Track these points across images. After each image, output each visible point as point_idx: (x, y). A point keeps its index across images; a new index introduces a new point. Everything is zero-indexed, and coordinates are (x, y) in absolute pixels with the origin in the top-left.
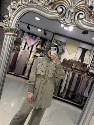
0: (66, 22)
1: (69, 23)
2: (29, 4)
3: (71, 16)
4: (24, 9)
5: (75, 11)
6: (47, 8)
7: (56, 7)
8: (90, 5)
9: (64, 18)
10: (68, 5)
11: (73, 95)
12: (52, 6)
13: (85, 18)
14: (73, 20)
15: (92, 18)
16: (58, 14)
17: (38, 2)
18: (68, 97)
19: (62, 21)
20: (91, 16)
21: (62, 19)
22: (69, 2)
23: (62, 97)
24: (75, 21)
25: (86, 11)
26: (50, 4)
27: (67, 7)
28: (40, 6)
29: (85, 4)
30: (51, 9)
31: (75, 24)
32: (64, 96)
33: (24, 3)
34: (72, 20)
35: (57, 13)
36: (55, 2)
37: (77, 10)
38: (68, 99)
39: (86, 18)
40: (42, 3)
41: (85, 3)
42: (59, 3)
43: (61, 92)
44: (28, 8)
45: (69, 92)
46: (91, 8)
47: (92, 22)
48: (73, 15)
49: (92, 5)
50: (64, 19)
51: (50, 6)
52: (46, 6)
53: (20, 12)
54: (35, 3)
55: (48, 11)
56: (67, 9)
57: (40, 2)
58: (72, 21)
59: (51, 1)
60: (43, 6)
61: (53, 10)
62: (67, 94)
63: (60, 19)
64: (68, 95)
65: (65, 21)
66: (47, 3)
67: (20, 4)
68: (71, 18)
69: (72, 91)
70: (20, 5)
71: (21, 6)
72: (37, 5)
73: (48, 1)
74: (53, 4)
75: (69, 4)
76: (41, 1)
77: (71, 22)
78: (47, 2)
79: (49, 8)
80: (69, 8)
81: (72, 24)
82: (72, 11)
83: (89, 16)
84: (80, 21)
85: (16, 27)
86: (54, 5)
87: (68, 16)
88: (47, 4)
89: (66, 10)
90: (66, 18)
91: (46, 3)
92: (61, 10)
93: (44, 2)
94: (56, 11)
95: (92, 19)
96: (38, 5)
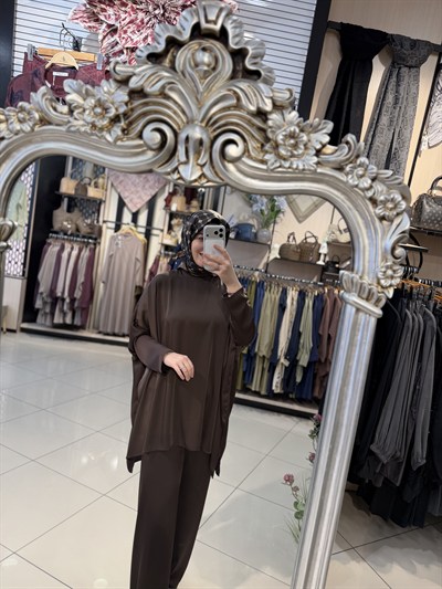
0: (184, 175)
1: (195, 181)
3: (198, 153)
5: (208, 136)
6: (108, 136)
7: (139, 128)
8: (253, 108)
9: (174, 164)
10: (179, 116)
12: (125, 127)
13: (246, 151)
14: (207, 166)
15: (270, 150)
16: (150, 154)
17: (70, 118)
19: (169, 174)
20: (267, 143)
21: (170, 168)
22: (179, 106)
24: (213, 168)
25: (245, 129)
26: (116, 119)
27: (177, 124)
28: (78, 131)
29: (238, 107)
30: (122, 136)
31: (218, 180)
33: (18, 126)
34: (202, 166)
35: (146, 148)
36: (132, 110)
37: (215, 130)
39: (253, 154)
40: (84, 120)
41: (235, 101)
42: (145, 114)
46: (263, 117)
47: (273, 164)
48: (204, 149)
49: (261, 105)
50: (176, 169)
51: (115, 128)
52: (101, 130)
54: (58, 123)
55: (111, 144)
56: (180, 129)
57: (76, 119)
58: (205, 170)
59: (117, 109)
60: (89, 131)
61: (128, 139)
63: (159, 170)
65: (179, 173)
66: (104, 117)
67: (3, 135)
68: (199, 162)
70: (2, 139)
71: (9, 138)
72: (68, 131)
73: (106, 112)
74: (125, 119)
75: (184, 112)
76: (80, 113)
77: (200, 177)
78: (101, 114)
79: (115, 136)
80: (184, 127)
81: (205, 181)
82: (197, 133)
83: (260, 145)
84: (231, 167)
85: (4, 218)
86: (131, 123)
87: (187, 157)
88: (106, 122)
89: (176, 134)
90: (182, 163)
91: (99, 120)
92: (158, 137)
93: (93, 117)
94: (142, 142)
95: (272, 155)
96: (72, 129)
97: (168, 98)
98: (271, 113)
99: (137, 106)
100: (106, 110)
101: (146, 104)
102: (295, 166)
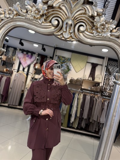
0: (65, 36)
1: (68, 38)
2: (14, 17)
3: (70, 29)
4: (9, 24)
5: (74, 23)
6: (39, 21)
7: (50, 19)
8: (90, 14)
9: (62, 32)
10: (64, 16)
11: (87, 123)
12: (45, 18)
13: (86, 30)
14: (73, 33)
15: (95, 29)
16: (53, 28)
17: (26, 14)
18: (81, 127)
19: (59, 35)
20: (94, 27)
21: (59, 33)
22: (65, 12)
23: (73, 128)
24: (75, 34)
25: (86, 21)
26: (42, 16)
27: (63, 18)
28: (30, 19)
29: (85, 14)
30: (44, 22)
31: (76, 38)
32: (76, 126)
33: (8, 16)
34: (71, 33)
35: (52, 26)
36: (48, 13)
37: (76, 21)
38: (82, 129)
39: (88, 30)
40: (31, 15)
41: (84, 12)
42: (53, 14)
43: (71, 122)
44: (14, 23)
45: (82, 120)
46: (93, 18)
47: (95, 34)
48: (72, 28)
49: (93, 14)
50: (62, 34)
51: (42, 18)
52: (37, 19)
53: (4, 28)
54: (22, 15)
55: (40, 24)
56: (64, 20)
57: (28, 14)
58: (72, 35)
59: (43, 12)
60: (33, 19)
61: (46, 23)
62: (79, 124)
63: (57, 34)
64: (81, 123)
65: (63, 35)
66: (38, 14)
67: (3, 18)
68: (70, 32)
69: (85, 118)
70: (2, 20)
71: (5, 20)
72: (25, 18)
73: (39, 13)
74: (46, 16)
75: (66, 15)
76: (30, 12)
77: (70, 37)
79: (42, 21)
80: (66, 19)
81: (72, 38)
82: (70, 22)
83: (91, 27)
84: (81, 34)
85: (1, 47)
86: (48, 17)
87: (66, 30)
88: (39, 16)
89: (63, 22)
90: (64, 32)
91: (36, 15)
92: (56, 23)
93: (35, 14)
94: (51, 24)
95: (95, 31)
96: (27, 17)
97: (61, 9)
98: (96, 16)
99: (50, 11)
100: (39, 12)
101: (53, 11)
102: (103, 35)
